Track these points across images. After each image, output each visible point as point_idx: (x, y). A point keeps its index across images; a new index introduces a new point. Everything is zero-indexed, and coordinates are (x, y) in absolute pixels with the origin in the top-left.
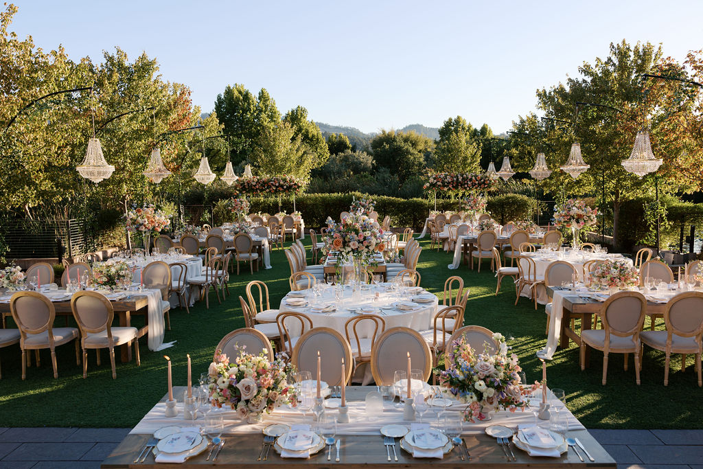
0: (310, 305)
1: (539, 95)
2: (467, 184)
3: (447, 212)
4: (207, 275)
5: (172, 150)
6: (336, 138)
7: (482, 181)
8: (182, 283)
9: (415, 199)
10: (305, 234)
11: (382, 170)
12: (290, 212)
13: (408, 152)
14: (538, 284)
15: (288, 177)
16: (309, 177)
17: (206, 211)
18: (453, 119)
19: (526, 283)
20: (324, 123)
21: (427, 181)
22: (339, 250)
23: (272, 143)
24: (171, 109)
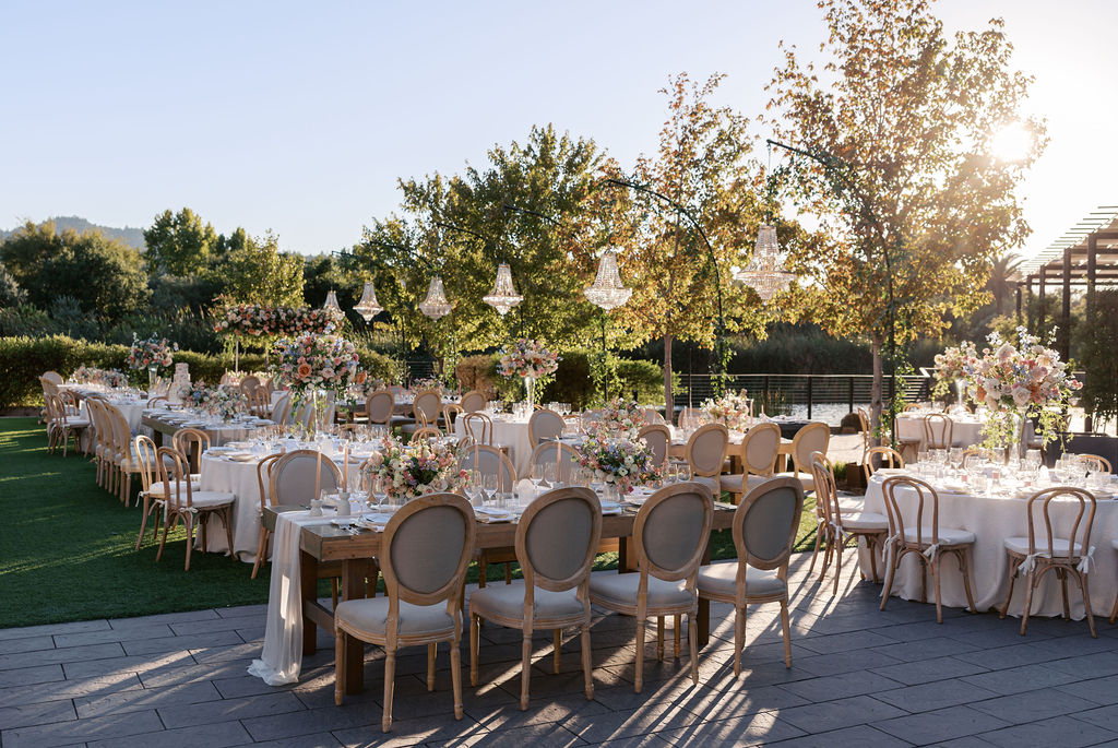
3: (258, 373)
7: (320, 321)
13: (117, 269)
18: (174, 216)
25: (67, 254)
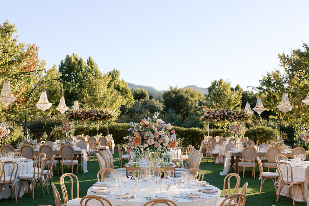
0: (112, 193)
1: (280, 57)
2: (231, 117)
3: (217, 137)
4: (34, 173)
5: (21, 86)
6: (139, 91)
7: (242, 115)
8: (13, 178)
9: (193, 128)
10: (114, 151)
11: (170, 110)
12: (105, 134)
13: (188, 100)
14: (294, 185)
15: (104, 110)
16: (119, 111)
17: (45, 133)
18: (217, 82)
19: (284, 184)
20: (131, 83)
21: (202, 115)
22: (138, 147)
23: (94, 87)
24: (22, 58)
25: (172, 95)
